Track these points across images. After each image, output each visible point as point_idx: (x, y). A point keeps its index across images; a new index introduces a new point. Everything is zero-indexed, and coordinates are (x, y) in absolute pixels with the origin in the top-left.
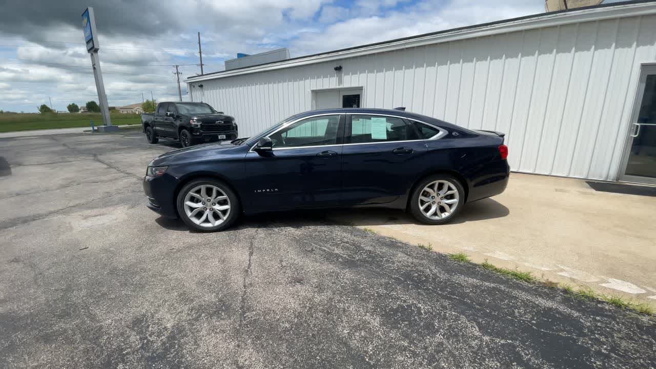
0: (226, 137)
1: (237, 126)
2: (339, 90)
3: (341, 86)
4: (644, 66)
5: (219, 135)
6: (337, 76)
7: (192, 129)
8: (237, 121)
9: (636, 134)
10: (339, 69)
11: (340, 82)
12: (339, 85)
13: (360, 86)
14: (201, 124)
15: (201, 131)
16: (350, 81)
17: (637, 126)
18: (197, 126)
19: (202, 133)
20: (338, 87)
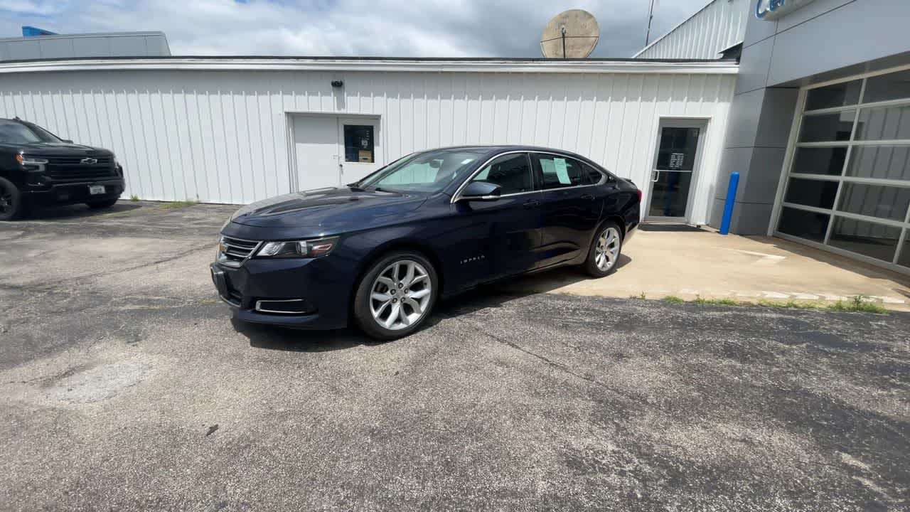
0: (106, 190)
1: (121, 168)
2: (337, 117)
3: (343, 111)
4: (662, 119)
5: (92, 185)
6: (334, 95)
7: (20, 176)
8: (119, 159)
9: (656, 179)
10: (338, 85)
11: (341, 104)
12: (339, 109)
13: (376, 113)
14: (46, 165)
15: (48, 178)
16: (357, 105)
17: (657, 173)
18: (37, 167)
19: (52, 183)
20: (337, 111)
